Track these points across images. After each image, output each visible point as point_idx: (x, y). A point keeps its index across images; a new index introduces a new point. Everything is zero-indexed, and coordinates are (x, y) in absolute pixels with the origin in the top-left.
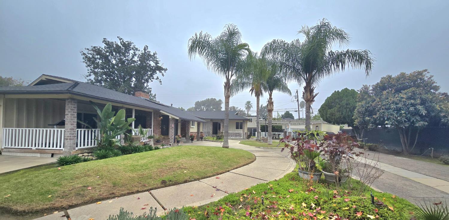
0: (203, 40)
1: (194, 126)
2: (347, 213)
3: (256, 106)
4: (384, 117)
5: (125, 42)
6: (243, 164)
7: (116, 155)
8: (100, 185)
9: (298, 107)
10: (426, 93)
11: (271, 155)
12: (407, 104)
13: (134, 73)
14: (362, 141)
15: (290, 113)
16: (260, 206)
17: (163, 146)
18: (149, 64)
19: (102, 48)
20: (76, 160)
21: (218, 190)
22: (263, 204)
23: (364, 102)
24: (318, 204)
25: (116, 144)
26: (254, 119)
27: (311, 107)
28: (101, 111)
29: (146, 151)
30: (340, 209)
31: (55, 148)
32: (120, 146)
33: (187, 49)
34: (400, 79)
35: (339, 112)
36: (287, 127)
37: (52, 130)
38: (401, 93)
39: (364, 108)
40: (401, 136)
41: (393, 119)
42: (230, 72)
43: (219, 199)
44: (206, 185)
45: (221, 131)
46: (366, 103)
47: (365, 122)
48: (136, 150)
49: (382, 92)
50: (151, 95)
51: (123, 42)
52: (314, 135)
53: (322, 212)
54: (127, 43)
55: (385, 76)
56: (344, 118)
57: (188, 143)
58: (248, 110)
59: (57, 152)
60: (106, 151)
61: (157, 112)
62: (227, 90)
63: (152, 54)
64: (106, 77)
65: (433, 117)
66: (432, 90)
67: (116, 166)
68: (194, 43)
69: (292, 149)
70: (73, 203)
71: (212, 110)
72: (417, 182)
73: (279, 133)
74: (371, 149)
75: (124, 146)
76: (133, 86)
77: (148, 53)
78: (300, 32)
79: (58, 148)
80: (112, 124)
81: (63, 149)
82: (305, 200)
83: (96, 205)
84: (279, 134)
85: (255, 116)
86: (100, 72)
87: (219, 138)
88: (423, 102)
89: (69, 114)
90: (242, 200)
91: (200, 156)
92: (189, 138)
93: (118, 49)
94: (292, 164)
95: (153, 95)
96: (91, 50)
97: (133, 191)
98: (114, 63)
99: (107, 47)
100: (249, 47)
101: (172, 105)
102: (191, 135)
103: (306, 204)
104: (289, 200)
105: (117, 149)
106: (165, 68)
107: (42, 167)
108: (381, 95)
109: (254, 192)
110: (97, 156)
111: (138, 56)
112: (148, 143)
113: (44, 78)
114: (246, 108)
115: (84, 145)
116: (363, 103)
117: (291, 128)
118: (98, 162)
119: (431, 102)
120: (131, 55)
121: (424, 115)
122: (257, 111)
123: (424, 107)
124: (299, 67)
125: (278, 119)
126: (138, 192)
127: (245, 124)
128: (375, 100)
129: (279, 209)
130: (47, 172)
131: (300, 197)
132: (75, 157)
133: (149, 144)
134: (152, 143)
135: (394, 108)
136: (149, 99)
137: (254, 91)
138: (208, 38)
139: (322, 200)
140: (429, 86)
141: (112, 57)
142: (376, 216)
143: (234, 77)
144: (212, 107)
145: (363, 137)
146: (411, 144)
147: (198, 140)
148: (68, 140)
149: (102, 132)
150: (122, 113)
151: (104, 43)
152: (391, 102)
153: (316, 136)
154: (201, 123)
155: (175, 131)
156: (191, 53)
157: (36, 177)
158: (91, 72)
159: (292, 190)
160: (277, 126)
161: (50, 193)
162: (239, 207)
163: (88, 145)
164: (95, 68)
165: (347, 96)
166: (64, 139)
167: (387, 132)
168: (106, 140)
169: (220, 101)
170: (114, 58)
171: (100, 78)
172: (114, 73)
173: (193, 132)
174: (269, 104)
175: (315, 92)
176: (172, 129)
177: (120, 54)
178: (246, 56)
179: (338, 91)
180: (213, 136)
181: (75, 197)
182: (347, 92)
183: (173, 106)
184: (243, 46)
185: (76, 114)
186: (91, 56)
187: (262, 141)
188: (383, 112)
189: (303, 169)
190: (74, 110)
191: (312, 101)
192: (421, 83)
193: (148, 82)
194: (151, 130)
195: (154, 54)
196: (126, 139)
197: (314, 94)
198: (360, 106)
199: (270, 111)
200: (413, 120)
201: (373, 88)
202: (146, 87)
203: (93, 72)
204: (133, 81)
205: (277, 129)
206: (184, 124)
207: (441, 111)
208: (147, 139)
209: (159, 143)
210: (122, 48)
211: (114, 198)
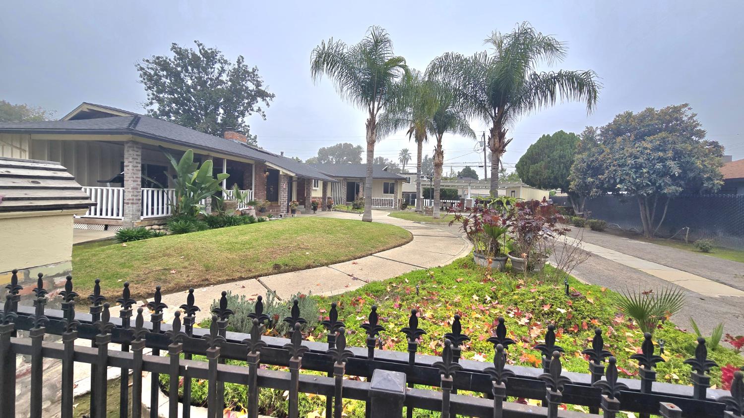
0: (333, 52)
1: (318, 187)
2: (532, 306)
3: (417, 157)
4: (616, 178)
5: (206, 49)
6: (393, 245)
7: (202, 228)
8: (187, 268)
9: (484, 160)
10: (685, 142)
11: (437, 234)
12: (652, 158)
13: (221, 101)
14: (583, 216)
15: (472, 169)
16: (413, 297)
17: (270, 217)
18: (245, 87)
19: (170, 60)
20: (143, 235)
21: (355, 279)
22: (418, 294)
23: (587, 153)
24: (494, 297)
25: (200, 212)
26: (413, 179)
27: (500, 161)
28: (178, 161)
29: (246, 223)
30: (522, 302)
31: (109, 216)
32: (207, 215)
33: (309, 66)
34: (645, 118)
35: (549, 169)
36: (466, 193)
37: (105, 189)
38: (644, 140)
39: (585, 164)
40: (641, 208)
41: (629, 182)
42: (376, 104)
43: (357, 288)
44: (337, 273)
45: (360, 195)
46: (589, 156)
47: (586, 185)
48: (230, 222)
49: (615, 139)
50: (249, 136)
51: (204, 49)
52: (502, 204)
53: (499, 306)
54: (209, 51)
55: (622, 113)
56: (556, 179)
57: (308, 213)
58: (404, 164)
59: (113, 222)
60: (186, 222)
61: (261, 165)
62: (370, 131)
63: (250, 70)
64: (176, 107)
65: (691, 179)
66: (694, 137)
67: (207, 243)
68: (320, 57)
69: (466, 222)
70: (152, 291)
71: (345, 162)
72: (649, 275)
73: (452, 201)
74: (595, 228)
75: (211, 217)
76: (219, 121)
77: (244, 68)
78: (488, 41)
79: (115, 217)
80: (194, 183)
81: (123, 218)
82: (478, 291)
83: (185, 294)
84: (452, 203)
85: (415, 174)
86: (167, 98)
87: (357, 208)
88: (677, 155)
89: (131, 165)
90: (389, 290)
91: (327, 232)
92: (311, 206)
93: (195, 62)
94: (467, 247)
95: (252, 137)
96: (153, 63)
97: (234, 278)
98: (190, 85)
99: (178, 59)
100: (405, 63)
101: (282, 153)
102: (312, 202)
103: (479, 296)
104: (455, 290)
105: (201, 220)
106: (272, 94)
107: (94, 244)
108: (613, 143)
109: (406, 280)
110: (173, 230)
111: (229, 73)
112: (248, 212)
113: (85, 109)
114: (401, 161)
115: (153, 213)
116: (584, 155)
117: (471, 194)
118: (178, 237)
119: (689, 155)
120: (216, 71)
121: (677, 175)
122: (418, 165)
123: (678, 164)
124: (484, 97)
125: (451, 179)
126: (241, 279)
127: (399, 186)
128: (603, 151)
129: (440, 301)
130: (107, 249)
131: (471, 288)
132: (141, 230)
133: (249, 214)
134: (253, 213)
135: (632, 164)
136: (246, 144)
137: (414, 132)
138: (342, 48)
139: (501, 292)
140: (690, 131)
141: (187, 74)
142: (568, 309)
143: (382, 111)
144: (345, 158)
145: (584, 210)
146: (656, 222)
147: (324, 210)
148: (130, 205)
149: (179, 194)
150: (209, 165)
151: (174, 52)
152: (627, 155)
153: (505, 205)
154: (329, 183)
155: (288, 195)
156: (315, 73)
157: (94, 255)
158: (153, 99)
159: (462, 279)
160: (450, 190)
161: (118, 276)
162: (386, 298)
163: (158, 213)
164: (159, 92)
165: (561, 144)
166: (124, 203)
167: (621, 201)
168: (185, 205)
169: (359, 147)
170: (189, 76)
171: (167, 108)
172: (189, 100)
173: (316, 198)
174: (436, 155)
175: (507, 137)
176: (283, 191)
177: (198, 70)
178: (402, 77)
179: (548, 135)
180: (347, 204)
181: (155, 283)
182: (562, 137)
183: (284, 155)
184: (397, 62)
185: (140, 165)
186: (152, 72)
187: (424, 213)
188: (615, 170)
189: (480, 252)
190: (137, 159)
191: (502, 151)
192: (677, 125)
193: (243, 115)
194: (252, 192)
195: (254, 70)
196: (215, 204)
197: (506, 140)
198: (580, 159)
199: (439, 166)
200: (660, 184)
201: (601, 131)
202: (240, 125)
203: (155, 99)
204: (220, 113)
205: (448, 195)
206: (302, 184)
207: (704, 171)
208: (246, 206)
209: (263, 213)
210: (202, 59)
211: (208, 285)
